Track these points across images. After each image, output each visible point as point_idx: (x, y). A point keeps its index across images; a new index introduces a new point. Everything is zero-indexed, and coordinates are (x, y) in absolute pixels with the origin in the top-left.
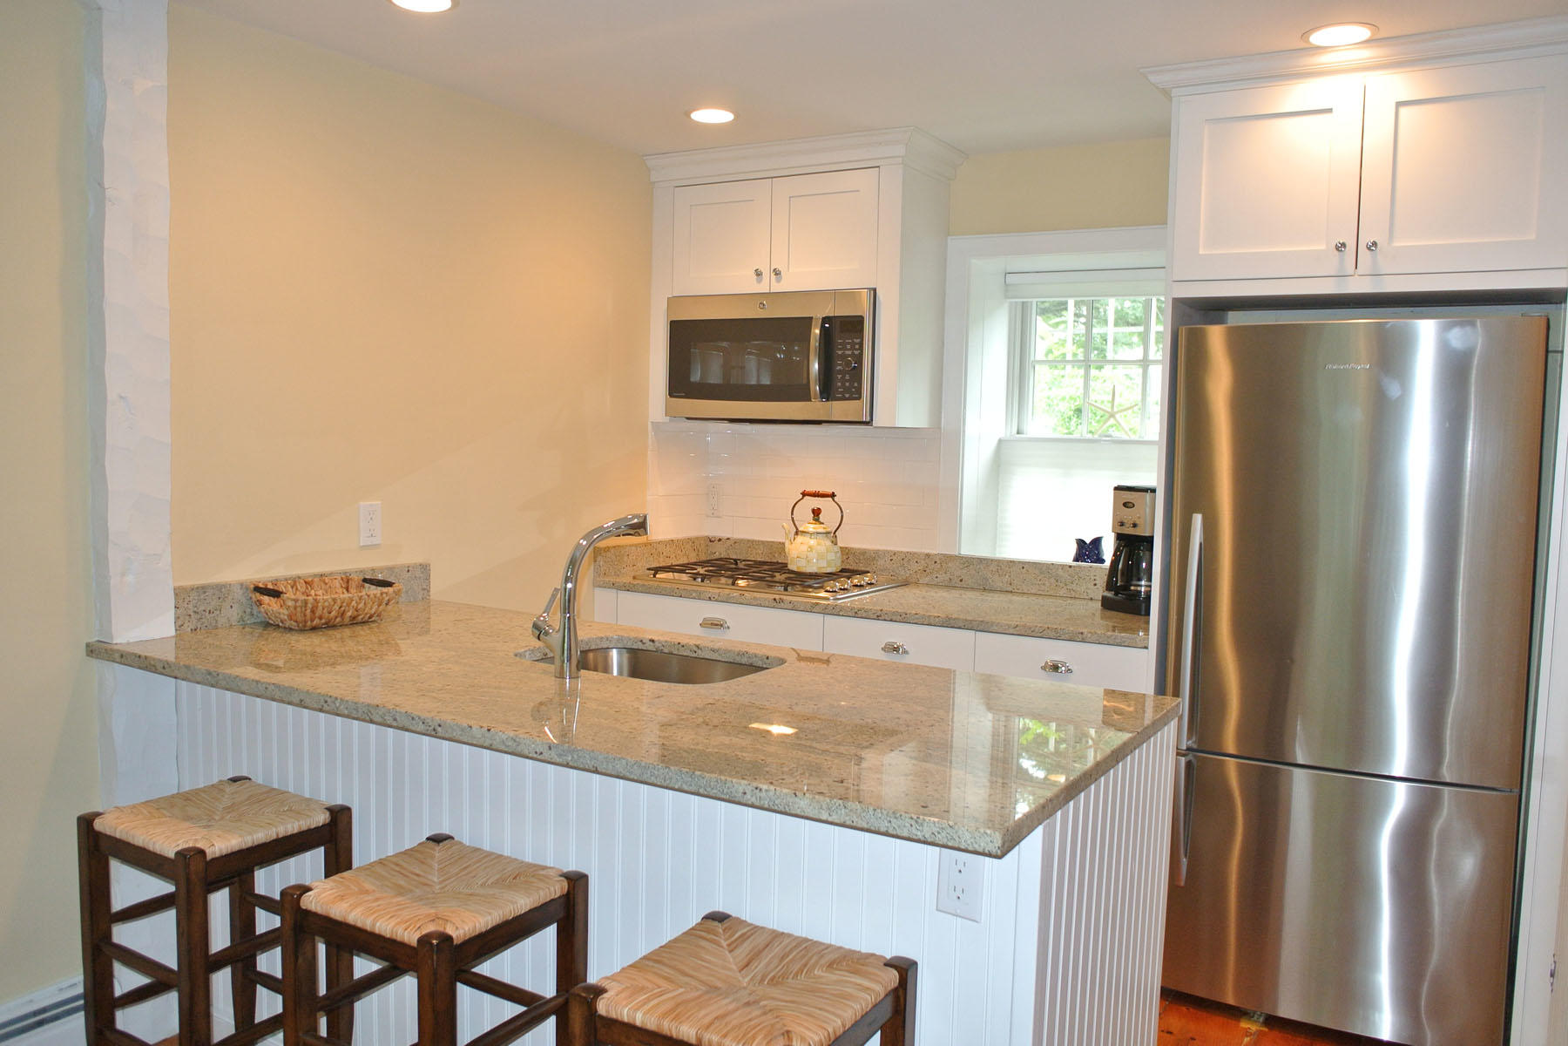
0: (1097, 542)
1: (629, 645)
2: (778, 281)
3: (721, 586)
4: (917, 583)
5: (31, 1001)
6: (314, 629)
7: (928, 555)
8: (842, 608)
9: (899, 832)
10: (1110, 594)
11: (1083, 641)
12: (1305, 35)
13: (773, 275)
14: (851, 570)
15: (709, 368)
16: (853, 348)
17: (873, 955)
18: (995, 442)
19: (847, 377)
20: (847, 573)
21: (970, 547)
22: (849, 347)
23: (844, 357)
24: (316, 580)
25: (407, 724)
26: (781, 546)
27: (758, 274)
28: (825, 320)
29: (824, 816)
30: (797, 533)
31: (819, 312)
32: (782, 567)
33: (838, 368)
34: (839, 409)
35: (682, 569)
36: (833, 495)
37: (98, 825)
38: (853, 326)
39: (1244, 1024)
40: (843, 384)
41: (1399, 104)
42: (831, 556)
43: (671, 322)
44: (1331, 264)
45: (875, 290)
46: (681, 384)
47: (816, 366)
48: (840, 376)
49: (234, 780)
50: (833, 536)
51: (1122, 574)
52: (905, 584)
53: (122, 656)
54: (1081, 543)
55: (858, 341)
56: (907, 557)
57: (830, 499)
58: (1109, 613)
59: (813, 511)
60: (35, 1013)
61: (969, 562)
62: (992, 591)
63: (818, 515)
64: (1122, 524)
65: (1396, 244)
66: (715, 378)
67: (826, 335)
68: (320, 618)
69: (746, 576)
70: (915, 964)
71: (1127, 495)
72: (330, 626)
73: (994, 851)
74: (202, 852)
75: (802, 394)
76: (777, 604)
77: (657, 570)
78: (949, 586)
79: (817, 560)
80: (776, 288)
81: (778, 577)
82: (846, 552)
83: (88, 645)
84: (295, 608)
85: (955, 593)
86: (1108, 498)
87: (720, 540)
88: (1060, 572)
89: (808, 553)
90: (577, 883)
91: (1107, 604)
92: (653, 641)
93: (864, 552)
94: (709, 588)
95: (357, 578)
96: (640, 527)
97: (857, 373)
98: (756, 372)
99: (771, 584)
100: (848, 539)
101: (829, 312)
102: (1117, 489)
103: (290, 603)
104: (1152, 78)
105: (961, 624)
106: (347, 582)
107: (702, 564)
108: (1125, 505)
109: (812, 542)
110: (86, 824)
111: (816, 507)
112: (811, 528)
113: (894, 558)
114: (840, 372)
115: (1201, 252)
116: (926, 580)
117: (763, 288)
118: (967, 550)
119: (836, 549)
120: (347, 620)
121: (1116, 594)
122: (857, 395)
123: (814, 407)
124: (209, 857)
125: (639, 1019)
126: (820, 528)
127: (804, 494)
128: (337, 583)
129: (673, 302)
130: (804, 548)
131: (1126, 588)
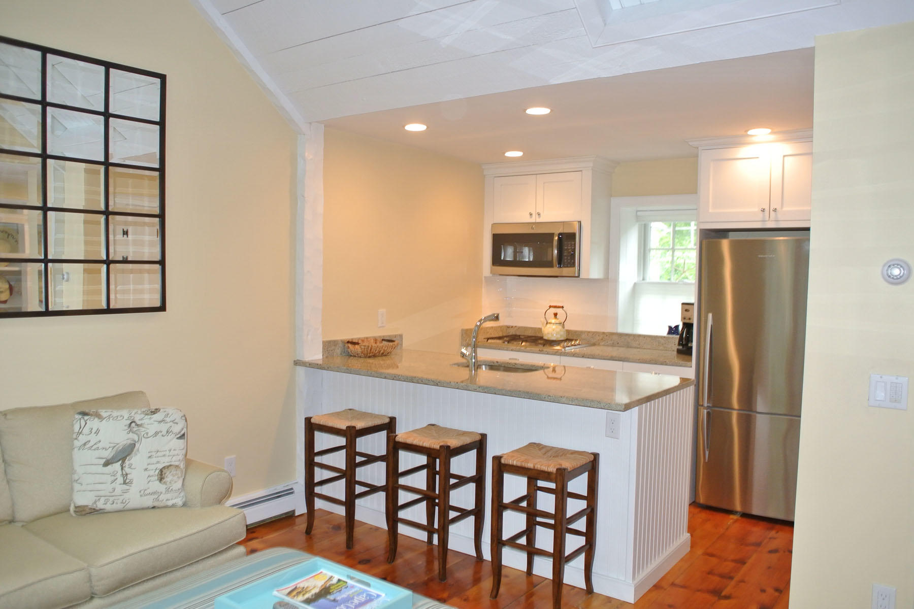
0: (677, 327)
1: (488, 364)
2: (539, 217)
3: (514, 345)
4: (599, 345)
5: (276, 489)
6: (370, 357)
7: (604, 333)
8: (568, 353)
9: (593, 406)
10: (681, 347)
11: (666, 365)
12: (747, 131)
13: (537, 215)
14: (570, 338)
15: (508, 254)
16: (571, 246)
17: (585, 452)
18: (632, 285)
19: (569, 258)
20: (567, 340)
21: (622, 329)
22: (569, 245)
23: (567, 249)
24: (365, 340)
25: (427, 382)
26: (540, 329)
27: (531, 214)
28: (560, 234)
29: (570, 403)
30: (547, 323)
31: (557, 231)
32: (541, 338)
33: (565, 254)
34: (566, 271)
35: (499, 338)
36: (563, 307)
37: (313, 421)
38: (571, 237)
39: (732, 516)
40: (567, 260)
41: (784, 156)
42: (562, 333)
43: (493, 234)
44: (760, 216)
45: (580, 222)
46: (497, 260)
47: (556, 252)
48: (566, 258)
49: (350, 410)
50: (562, 324)
51: (685, 340)
52: (594, 345)
53: (310, 365)
54: (670, 328)
55: (573, 243)
56: (595, 333)
57: (561, 309)
58: (680, 355)
59: (554, 314)
60: (277, 493)
61: (621, 335)
62: (631, 347)
63: (556, 315)
64: (685, 318)
65: (785, 209)
66: (509, 258)
67: (560, 240)
68: (373, 353)
69: (526, 341)
70: (599, 454)
71: (686, 307)
72: (374, 356)
73: (622, 410)
74: (354, 427)
75: (549, 265)
76: (541, 352)
77: (488, 339)
78: (613, 345)
79: (556, 335)
80: (538, 220)
81: (540, 342)
82: (568, 332)
83: (294, 361)
84: (364, 349)
85: (615, 348)
86: (680, 307)
87: (512, 327)
88: (660, 339)
89: (552, 331)
90: (484, 437)
91: (679, 351)
92: (498, 362)
93: (576, 332)
94: (511, 346)
95: (379, 340)
96: (497, 318)
97: (573, 256)
98: (527, 254)
99: (537, 344)
100: (569, 326)
101: (561, 231)
102: (683, 304)
103: (363, 347)
104: (690, 144)
105: (617, 359)
106: (376, 340)
107: (506, 336)
108: (686, 310)
109: (554, 327)
110: (308, 420)
111: (555, 312)
112: (553, 321)
113: (589, 334)
114: (565, 256)
115: (710, 211)
116: (603, 343)
117: (533, 220)
118: (621, 330)
119: (564, 330)
120: (380, 355)
121: (683, 347)
122: (573, 265)
123: (555, 271)
124: (357, 429)
125: (515, 463)
126: (557, 322)
127: (550, 307)
128: (372, 341)
129: (494, 225)
130: (550, 330)
131: (687, 344)
